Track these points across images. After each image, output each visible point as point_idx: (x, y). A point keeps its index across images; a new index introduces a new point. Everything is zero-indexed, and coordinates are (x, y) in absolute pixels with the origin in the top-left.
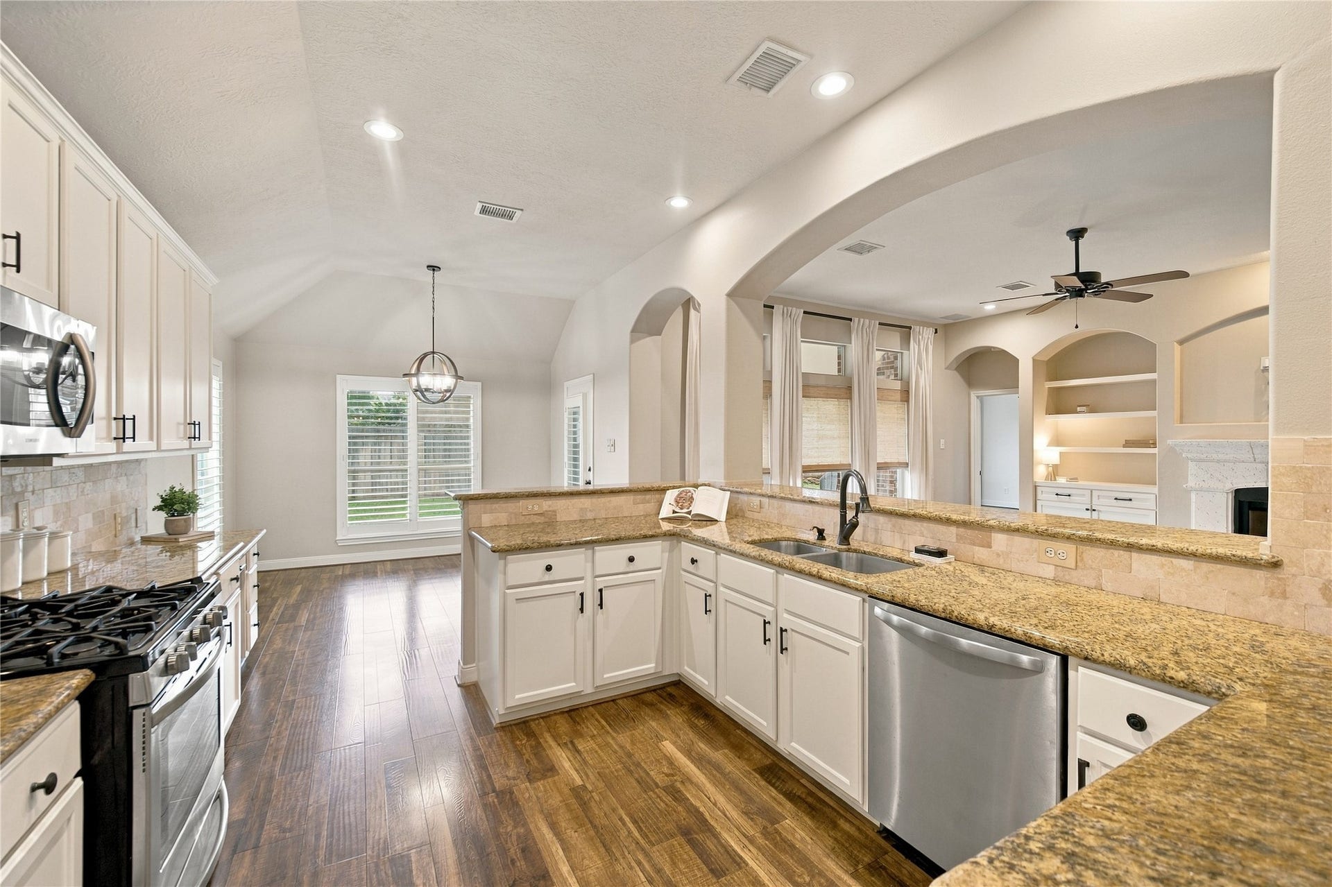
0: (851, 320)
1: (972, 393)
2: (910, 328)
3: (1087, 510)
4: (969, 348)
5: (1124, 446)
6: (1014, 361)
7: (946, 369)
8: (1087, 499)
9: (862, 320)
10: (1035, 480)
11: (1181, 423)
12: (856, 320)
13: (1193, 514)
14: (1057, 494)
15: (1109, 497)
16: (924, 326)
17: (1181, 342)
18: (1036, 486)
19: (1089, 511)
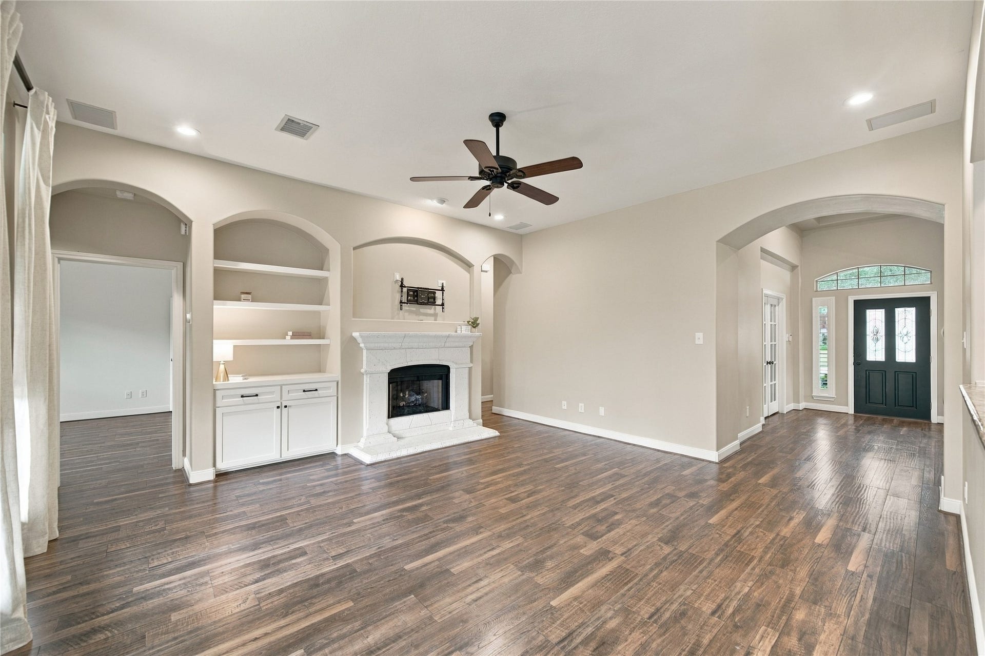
3: (278, 407)
8: (276, 396)
10: (213, 383)
15: (297, 391)
18: (215, 390)
19: (281, 408)
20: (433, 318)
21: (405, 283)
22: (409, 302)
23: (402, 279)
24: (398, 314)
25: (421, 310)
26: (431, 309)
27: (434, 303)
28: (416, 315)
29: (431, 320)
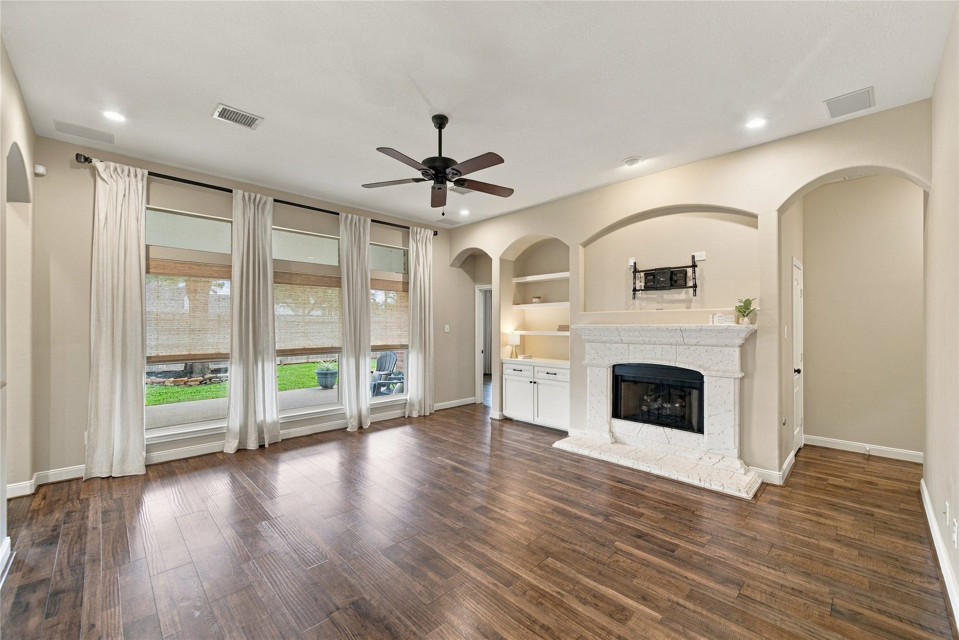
0: (338, 214)
1: (476, 287)
2: (408, 228)
3: (531, 382)
4: (464, 249)
5: (559, 330)
6: (490, 260)
7: (451, 266)
8: (530, 374)
9: (350, 216)
10: (501, 358)
11: (585, 311)
12: (344, 215)
13: (588, 387)
14: (514, 370)
15: (542, 372)
16: (421, 228)
17: (585, 245)
18: (502, 363)
19: (533, 383)
20: (684, 305)
21: (639, 268)
22: (647, 288)
23: (635, 263)
24: (633, 304)
25: (665, 296)
26: (680, 293)
27: (684, 286)
28: (658, 303)
29: (682, 308)
